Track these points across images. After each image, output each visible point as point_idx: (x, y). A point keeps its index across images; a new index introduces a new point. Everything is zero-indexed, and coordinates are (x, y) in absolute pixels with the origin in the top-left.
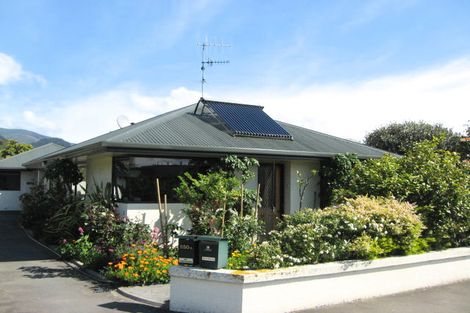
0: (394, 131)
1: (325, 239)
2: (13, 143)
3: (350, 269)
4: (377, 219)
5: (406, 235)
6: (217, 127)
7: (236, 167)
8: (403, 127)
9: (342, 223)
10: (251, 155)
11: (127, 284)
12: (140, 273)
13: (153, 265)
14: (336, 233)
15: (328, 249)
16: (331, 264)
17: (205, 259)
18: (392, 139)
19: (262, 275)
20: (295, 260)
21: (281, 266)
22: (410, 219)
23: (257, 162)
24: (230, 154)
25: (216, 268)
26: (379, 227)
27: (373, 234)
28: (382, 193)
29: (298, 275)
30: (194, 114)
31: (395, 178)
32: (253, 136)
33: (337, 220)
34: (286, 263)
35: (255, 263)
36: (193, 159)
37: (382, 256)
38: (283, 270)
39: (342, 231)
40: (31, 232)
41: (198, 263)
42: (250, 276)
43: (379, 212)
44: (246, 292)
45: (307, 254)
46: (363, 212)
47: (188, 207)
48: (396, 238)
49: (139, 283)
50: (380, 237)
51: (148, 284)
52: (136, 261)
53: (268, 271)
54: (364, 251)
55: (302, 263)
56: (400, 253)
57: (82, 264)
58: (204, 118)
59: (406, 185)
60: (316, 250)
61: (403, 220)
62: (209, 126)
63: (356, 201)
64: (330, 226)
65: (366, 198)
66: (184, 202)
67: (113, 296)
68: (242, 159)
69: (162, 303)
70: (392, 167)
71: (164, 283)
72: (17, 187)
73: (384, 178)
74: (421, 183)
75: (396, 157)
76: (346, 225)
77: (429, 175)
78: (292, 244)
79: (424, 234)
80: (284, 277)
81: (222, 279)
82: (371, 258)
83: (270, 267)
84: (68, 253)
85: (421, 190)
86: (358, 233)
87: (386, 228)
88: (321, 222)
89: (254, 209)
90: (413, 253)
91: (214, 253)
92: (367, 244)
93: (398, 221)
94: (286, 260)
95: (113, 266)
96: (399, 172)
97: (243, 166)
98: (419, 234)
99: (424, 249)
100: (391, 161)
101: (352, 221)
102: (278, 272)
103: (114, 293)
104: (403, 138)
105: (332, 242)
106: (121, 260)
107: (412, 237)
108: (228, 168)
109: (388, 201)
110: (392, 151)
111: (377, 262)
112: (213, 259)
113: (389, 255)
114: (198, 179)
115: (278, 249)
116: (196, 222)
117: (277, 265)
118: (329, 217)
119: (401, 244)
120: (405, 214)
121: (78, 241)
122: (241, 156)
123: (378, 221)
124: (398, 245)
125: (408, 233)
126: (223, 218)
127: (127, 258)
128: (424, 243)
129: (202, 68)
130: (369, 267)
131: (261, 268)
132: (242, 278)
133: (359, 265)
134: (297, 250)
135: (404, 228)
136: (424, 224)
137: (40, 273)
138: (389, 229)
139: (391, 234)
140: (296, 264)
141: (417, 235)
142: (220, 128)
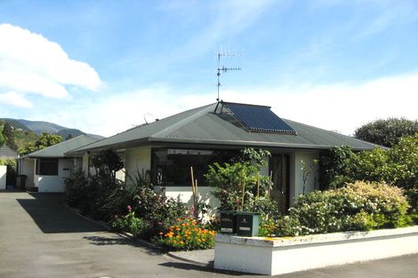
0: (380, 126)
1: (332, 214)
2: (45, 134)
3: (352, 238)
4: (372, 199)
5: (395, 212)
6: (234, 124)
7: (253, 157)
8: (387, 123)
9: (345, 202)
10: (265, 148)
11: (175, 249)
12: (184, 241)
13: (194, 234)
14: (341, 210)
15: (335, 222)
16: (337, 234)
17: (241, 228)
18: (378, 133)
19: (287, 241)
20: (310, 230)
21: (300, 235)
22: (398, 199)
23: (269, 153)
24: (248, 146)
25: (251, 236)
26: (374, 206)
27: (369, 211)
28: (375, 179)
29: (313, 241)
30: (214, 113)
31: (385, 167)
32: (265, 132)
33: (342, 200)
34: (303, 233)
35: (280, 232)
36: (215, 150)
37: (376, 228)
38: (301, 237)
39: (345, 208)
40: (78, 210)
41: (236, 232)
42: (277, 242)
43: (373, 194)
44: (275, 254)
45: (319, 226)
46: (361, 193)
47: (215, 189)
48: (387, 214)
49: (184, 249)
50: (375, 213)
51: (191, 249)
52: (180, 231)
53: (291, 238)
54: (363, 224)
55: (316, 233)
56: (390, 226)
57: (131, 235)
58: (223, 116)
59: (394, 173)
60: (326, 223)
61: (393, 200)
62: (227, 123)
63: (355, 185)
64: (337, 205)
65: (362, 183)
66: (213, 185)
67: (166, 258)
68: (258, 151)
69: (207, 262)
70: (383, 158)
71: (203, 249)
72: (55, 172)
73: (376, 167)
74: (406, 171)
75: (383, 149)
76: (348, 204)
77: (412, 165)
78: (307, 218)
79: (409, 212)
80: (303, 242)
81: (256, 244)
82: (368, 230)
83: (292, 235)
84: (118, 226)
85: (406, 177)
86: (357, 210)
87: (379, 206)
88: (329, 201)
89: (267, 192)
90: (401, 226)
91: (250, 224)
92: (365, 219)
93: (389, 201)
94: (304, 230)
95: (163, 235)
96: (388, 162)
97: (258, 157)
98: (405, 212)
99: (408, 224)
100: (380, 152)
101: (353, 201)
102: (297, 240)
103: (165, 256)
104: (388, 133)
105: (338, 216)
106: (169, 231)
107: (400, 214)
108: (247, 158)
109: (381, 185)
110: (379, 144)
111: (372, 233)
112: (248, 229)
113: (381, 228)
114: (225, 167)
115: (297, 221)
116: (225, 202)
117: (297, 234)
118: (335, 198)
119: (391, 219)
120: (394, 195)
121: (127, 216)
122: (257, 148)
123: (373, 201)
124: (388, 220)
125: (397, 210)
126: (243, 198)
127: (174, 229)
128: (409, 218)
129: (218, 74)
130: (366, 236)
131: (284, 236)
132: (272, 243)
133: (359, 235)
134: (312, 223)
135: (394, 206)
136: (409, 204)
137: (101, 241)
138: (382, 207)
139: (384, 211)
140: (311, 233)
141: (403, 212)
142: (237, 125)
